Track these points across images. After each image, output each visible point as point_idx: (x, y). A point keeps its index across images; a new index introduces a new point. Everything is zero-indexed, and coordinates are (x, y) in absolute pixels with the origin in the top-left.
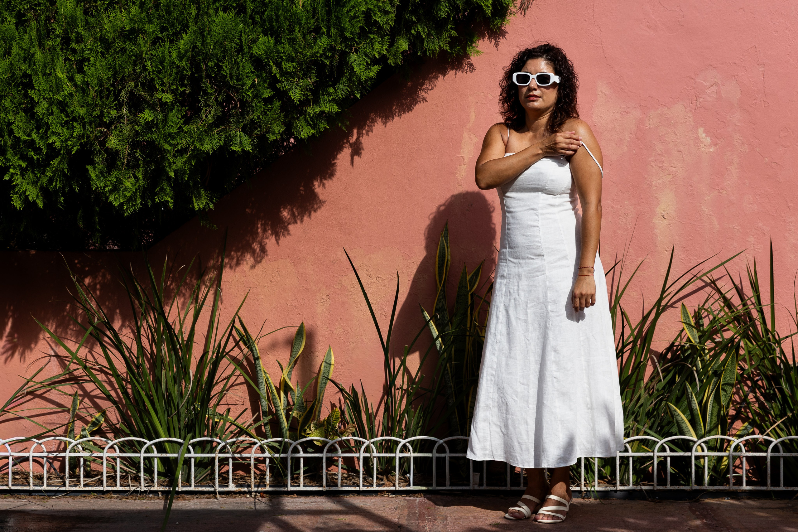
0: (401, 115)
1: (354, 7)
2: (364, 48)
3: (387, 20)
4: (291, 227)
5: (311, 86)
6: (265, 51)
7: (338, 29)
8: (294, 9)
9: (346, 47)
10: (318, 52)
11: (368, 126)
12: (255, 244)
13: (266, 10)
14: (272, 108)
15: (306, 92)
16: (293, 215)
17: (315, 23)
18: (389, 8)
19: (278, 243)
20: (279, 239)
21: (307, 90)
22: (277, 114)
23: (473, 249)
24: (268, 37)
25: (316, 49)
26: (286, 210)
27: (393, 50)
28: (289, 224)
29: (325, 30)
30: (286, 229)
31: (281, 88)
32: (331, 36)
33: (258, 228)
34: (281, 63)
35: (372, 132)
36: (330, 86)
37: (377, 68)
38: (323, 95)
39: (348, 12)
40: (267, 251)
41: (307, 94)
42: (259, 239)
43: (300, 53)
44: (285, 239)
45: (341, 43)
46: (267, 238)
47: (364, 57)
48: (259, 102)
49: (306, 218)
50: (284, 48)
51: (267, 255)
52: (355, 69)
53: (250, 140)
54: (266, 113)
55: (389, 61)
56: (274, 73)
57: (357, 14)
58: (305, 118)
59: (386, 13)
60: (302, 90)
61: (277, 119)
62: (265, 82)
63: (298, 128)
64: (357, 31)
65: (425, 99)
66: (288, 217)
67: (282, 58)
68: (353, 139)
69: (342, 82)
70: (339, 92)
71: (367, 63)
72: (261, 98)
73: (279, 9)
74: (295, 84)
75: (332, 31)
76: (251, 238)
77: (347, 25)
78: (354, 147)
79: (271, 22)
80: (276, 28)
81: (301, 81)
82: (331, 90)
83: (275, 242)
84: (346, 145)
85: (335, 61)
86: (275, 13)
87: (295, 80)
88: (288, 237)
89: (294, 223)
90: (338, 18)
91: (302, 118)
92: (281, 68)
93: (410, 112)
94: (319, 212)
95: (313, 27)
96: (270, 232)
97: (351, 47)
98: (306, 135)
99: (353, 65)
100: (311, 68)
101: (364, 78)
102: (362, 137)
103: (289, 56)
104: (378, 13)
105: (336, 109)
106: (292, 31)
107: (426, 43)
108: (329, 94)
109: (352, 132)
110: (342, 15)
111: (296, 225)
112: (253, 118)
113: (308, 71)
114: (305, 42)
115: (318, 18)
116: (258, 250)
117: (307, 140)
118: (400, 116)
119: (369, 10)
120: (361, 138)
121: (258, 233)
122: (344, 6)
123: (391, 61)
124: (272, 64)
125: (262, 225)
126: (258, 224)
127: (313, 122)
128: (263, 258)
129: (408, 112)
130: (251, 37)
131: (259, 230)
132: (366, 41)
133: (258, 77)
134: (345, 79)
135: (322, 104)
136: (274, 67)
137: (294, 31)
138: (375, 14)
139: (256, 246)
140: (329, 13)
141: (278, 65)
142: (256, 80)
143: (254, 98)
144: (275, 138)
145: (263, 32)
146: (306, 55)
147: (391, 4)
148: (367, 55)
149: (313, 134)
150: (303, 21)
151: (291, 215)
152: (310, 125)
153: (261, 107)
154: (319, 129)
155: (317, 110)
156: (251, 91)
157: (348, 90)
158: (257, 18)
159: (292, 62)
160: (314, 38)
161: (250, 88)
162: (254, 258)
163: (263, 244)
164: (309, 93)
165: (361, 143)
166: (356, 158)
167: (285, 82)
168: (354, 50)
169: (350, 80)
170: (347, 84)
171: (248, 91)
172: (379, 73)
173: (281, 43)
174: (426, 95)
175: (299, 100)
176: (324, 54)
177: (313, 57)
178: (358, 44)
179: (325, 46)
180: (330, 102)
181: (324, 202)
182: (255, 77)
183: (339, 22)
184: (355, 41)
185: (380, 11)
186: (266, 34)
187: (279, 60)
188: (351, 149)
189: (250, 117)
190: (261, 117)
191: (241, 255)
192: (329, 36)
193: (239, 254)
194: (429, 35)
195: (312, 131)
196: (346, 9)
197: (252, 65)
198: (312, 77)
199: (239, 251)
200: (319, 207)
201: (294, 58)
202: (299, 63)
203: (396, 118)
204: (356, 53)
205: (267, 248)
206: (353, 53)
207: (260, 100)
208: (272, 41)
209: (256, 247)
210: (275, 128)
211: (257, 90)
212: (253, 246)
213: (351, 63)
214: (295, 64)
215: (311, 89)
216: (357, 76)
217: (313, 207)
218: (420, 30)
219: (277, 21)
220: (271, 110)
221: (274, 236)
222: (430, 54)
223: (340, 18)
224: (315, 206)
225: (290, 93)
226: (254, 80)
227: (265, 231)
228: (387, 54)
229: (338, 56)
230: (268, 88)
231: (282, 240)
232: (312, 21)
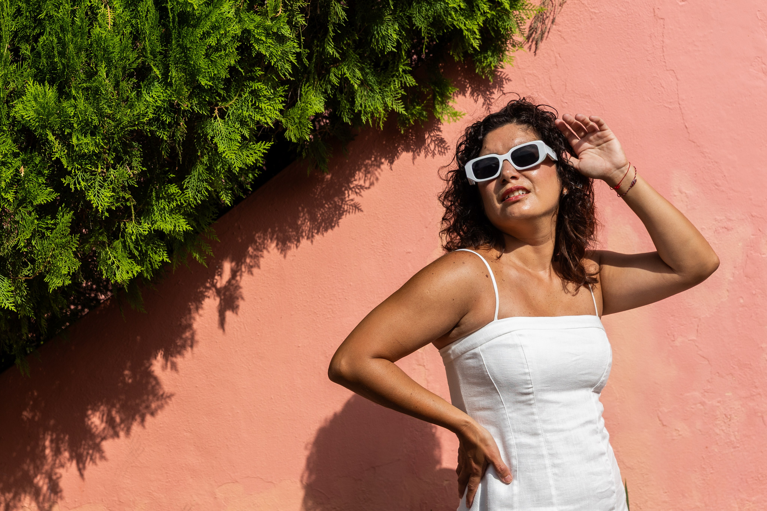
0: (313, 236)
1: (215, 28)
2: (237, 109)
3: (285, 53)
4: (107, 445)
5: (131, 182)
6: (37, 112)
7: (184, 70)
8: (97, 30)
9: (200, 104)
10: (144, 115)
11: (251, 257)
12: (39, 477)
13: (42, 34)
14: (55, 224)
15: (122, 194)
16: (111, 422)
17: (137, 58)
18: (286, 31)
19: (82, 475)
20: (84, 468)
21: (124, 188)
22: (65, 236)
23: (446, 483)
24: (44, 85)
25: (140, 108)
26: (98, 414)
27: (295, 112)
28: (104, 438)
29: (158, 72)
30: (98, 448)
31: (72, 187)
32: (171, 85)
33: (44, 448)
34: (70, 134)
35: (259, 267)
36: (171, 181)
37: (262, 147)
38: (158, 198)
39: (203, 37)
40: (61, 491)
41: (124, 198)
42: (46, 467)
43: (109, 117)
44: (94, 467)
45: (190, 97)
46: (62, 466)
47: (237, 125)
48: (30, 213)
49: (136, 428)
50: (76, 107)
51: (62, 498)
52: (221, 148)
53: (13, 288)
54: (43, 236)
55: (287, 134)
56: (57, 155)
57: (223, 42)
58: (124, 243)
59: (281, 39)
60: (114, 191)
61: (63, 246)
62: (40, 173)
63: (109, 262)
64: (224, 74)
65: (357, 207)
66: (103, 425)
67: (71, 126)
68: (222, 281)
69: (196, 174)
70: (190, 193)
71: (243, 136)
72: (32, 206)
73: (68, 31)
74: (99, 178)
75: (173, 73)
76: (31, 467)
77: (202, 63)
78: (224, 294)
79: (50, 57)
80: (60, 66)
81: (112, 171)
82: (173, 189)
83: (77, 473)
84: (211, 293)
85: (179, 134)
86: (59, 39)
87: (100, 170)
88: (101, 464)
89: (112, 437)
90: (184, 49)
91: (118, 244)
92: (70, 147)
93: (330, 231)
94: (161, 415)
95: (135, 66)
96: (67, 454)
97: (212, 106)
98: (126, 277)
99: (215, 140)
100: (132, 147)
101: (237, 165)
102: (241, 276)
103: (87, 123)
104: (264, 38)
105: (183, 225)
106: (91, 74)
107: (358, 101)
108: (170, 198)
109: (221, 267)
110: (191, 42)
111: (116, 440)
112: (16, 245)
113: (126, 153)
114: (118, 94)
115: (144, 49)
116: (45, 488)
117: (129, 286)
118: (310, 237)
119: (246, 31)
120: (238, 278)
121: (44, 457)
122: (195, 26)
123: (292, 135)
124: (51, 138)
125: (52, 441)
126: (44, 439)
127: (140, 252)
128: (54, 502)
129: (326, 230)
130: (12, 86)
131: (48, 451)
132: (240, 96)
133: (25, 163)
134: (200, 168)
135: (157, 216)
136: (57, 145)
137: (96, 73)
138: (258, 41)
139: (41, 481)
140: (166, 39)
141: (64, 139)
142: (22, 170)
143: (19, 205)
144: (60, 285)
145: (35, 77)
146: (119, 122)
147: (289, 23)
148: (243, 123)
149: (140, 274)
150: (116, 56)
151: (106, 422)
152: (132, 256)
153: (32, 222)
154: (151, 264)
155: (145, 227)
156: (12, 192)
157: (207, 190)
158: (25, 49)
159: (93, 134)
160: (137, 87)
161: (10, 185)
162: (38, 503)
163: (54, 477)
164: (127, 196)
165: (238, 287)
166: (229, 314)
167: (79, 173)
168: (216, 111)
169: (210, 169)
170: (205, 176)
171: (6, 192)
172: (268, 156)
173: (69, 96)
174: (357, 199)
175: (109, 210)
176: (157, 119)
177: (135, 125)
178: (224, 100)
179: (159, 103)
180: (171, 212)
181: (170, 396)
182: (19, 163)
183: (185, 56)
184: (219, 95)
185: (268, 35)
186: (40, 78)
187: (67, 131)
188: (218, 300)
189: (12, 243)
190: (33, 243)
191: (14, 498)
192: (166, 82)
193: (9, 496)
194: (364, 83)
195: (138, 268)
196: (199, 32)
197: (15, 141)
198: (134, 164)
199: (9, 492)
200: (161, 407)
201: (95, 127)
202: (108, 138)
203: (304, 242)
204: (222, 117)
205: (63, 484)
206: (216, 118)
207: (30, 209)
208: (51, 93)
209: (41, 483)
210: (60, 264)
211: (24, 189)
212: (36, 481)
213: (213, 138)
214: (98, 139)
215: (131, 187)
216: (224, 162)
217: (148, 407)
218: (348, 75)
219: (62, 54)
220: (53, 229)
221: (74, 462)
222: (367, 121)
223: (188, 49)
224: (153, 406)
225: (91, 196)
226: (17, 170)
227: (57, 452)
228: (284, 121)
229: (186, 123)
230: (47, 185)
231: (90, 469)
232: (132, 56)
